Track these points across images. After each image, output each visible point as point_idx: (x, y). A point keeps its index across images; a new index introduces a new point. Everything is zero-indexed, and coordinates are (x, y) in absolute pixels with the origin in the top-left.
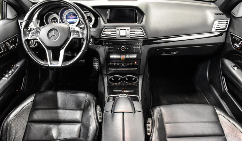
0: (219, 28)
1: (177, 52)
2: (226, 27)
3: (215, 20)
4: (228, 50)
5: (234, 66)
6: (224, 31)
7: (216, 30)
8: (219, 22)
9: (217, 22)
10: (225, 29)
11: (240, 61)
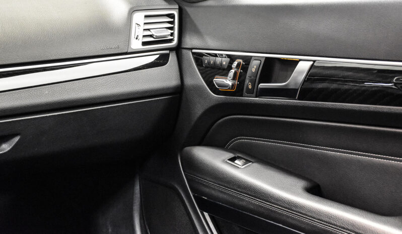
0: (152, 39)
1: (17, 139)
2: (172, 34)
3: (132, 11)
4: (199, 109)
5: (233, 160)
6: (171, 49)
7: (144, 44)
8: (146, 16)
9: (139, 17)
10: (170, 41)
11: (245, 140)
